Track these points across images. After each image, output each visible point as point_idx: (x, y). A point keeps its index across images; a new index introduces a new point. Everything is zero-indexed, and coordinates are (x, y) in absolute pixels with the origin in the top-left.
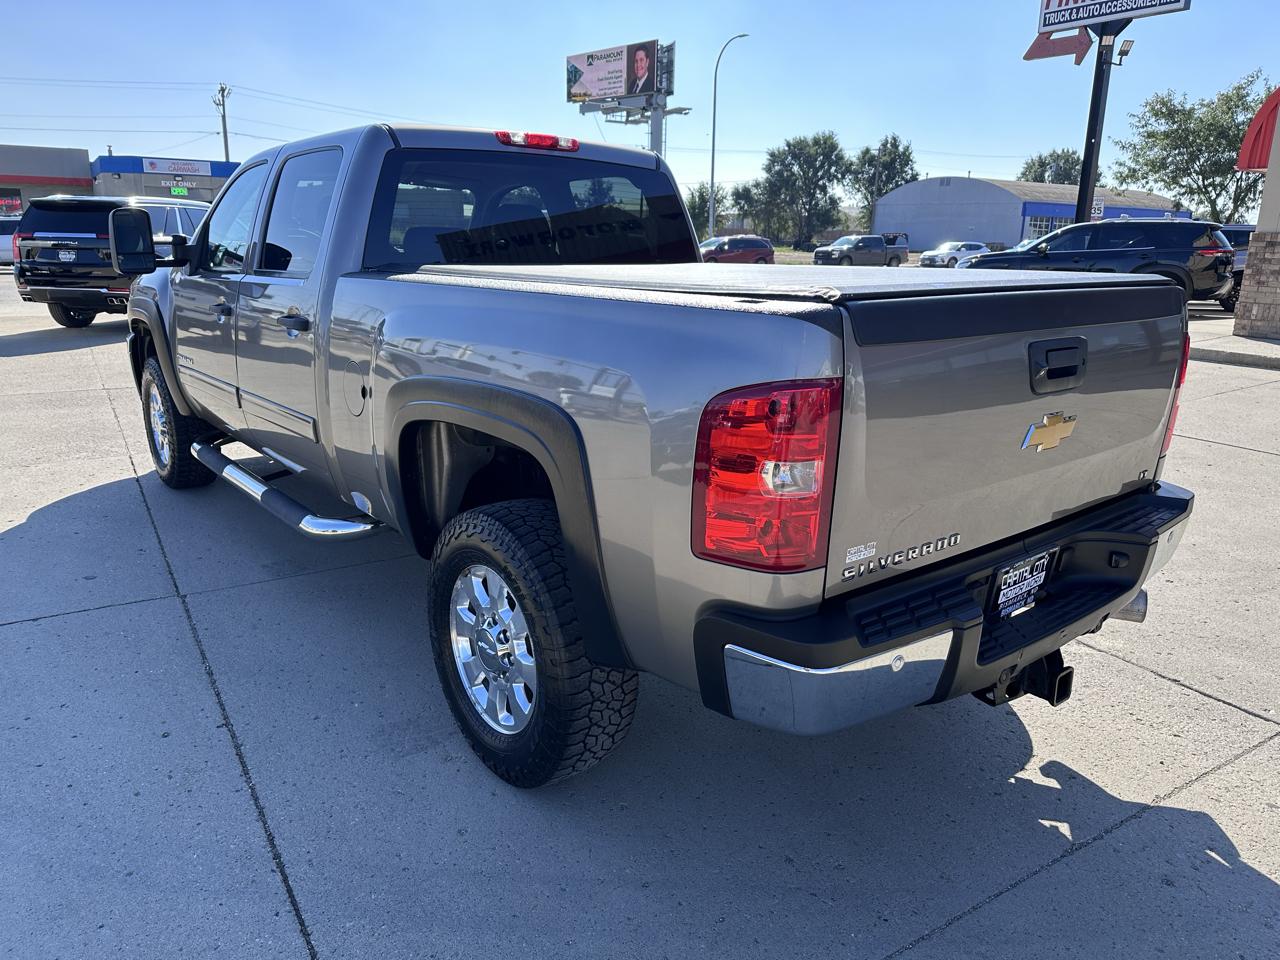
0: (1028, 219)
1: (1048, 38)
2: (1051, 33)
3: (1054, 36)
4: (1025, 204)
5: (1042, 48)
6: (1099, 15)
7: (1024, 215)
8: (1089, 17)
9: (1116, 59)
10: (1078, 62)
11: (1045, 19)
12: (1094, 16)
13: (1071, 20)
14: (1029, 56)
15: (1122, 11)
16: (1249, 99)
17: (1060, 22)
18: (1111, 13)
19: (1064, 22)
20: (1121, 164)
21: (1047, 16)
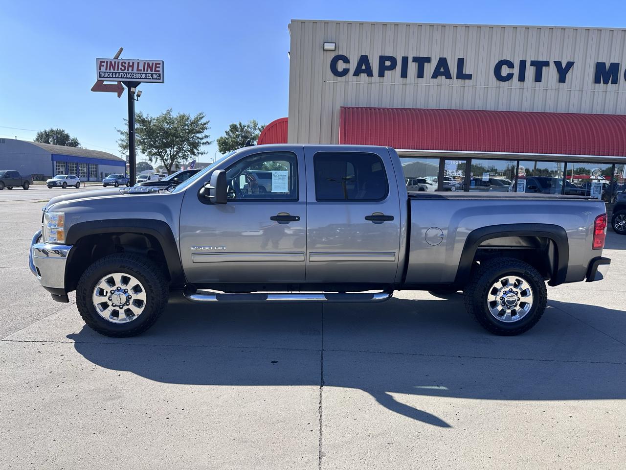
0: (55, 162)
1: (102, 83)
2: (104, 81)
3: (105, 83)
4: (52, 155)
5: (99, 87)
6: (126, 78)
7: (53, 160)
8: (121, 78)
9: (136, 98)
10: (119, 96)
11: (100, 74)
12: (123, 78)
13: (113, 77)
14: (93, 90)
15: (136, 78)
16: (199, 122)
17: (107, 77)
18: (131, 78)
19: (109, 77)
20: (122, 141)
21: (101, 73)
